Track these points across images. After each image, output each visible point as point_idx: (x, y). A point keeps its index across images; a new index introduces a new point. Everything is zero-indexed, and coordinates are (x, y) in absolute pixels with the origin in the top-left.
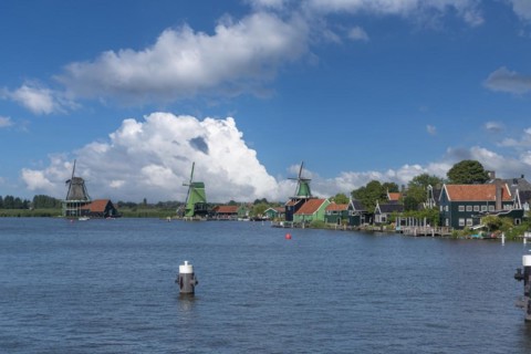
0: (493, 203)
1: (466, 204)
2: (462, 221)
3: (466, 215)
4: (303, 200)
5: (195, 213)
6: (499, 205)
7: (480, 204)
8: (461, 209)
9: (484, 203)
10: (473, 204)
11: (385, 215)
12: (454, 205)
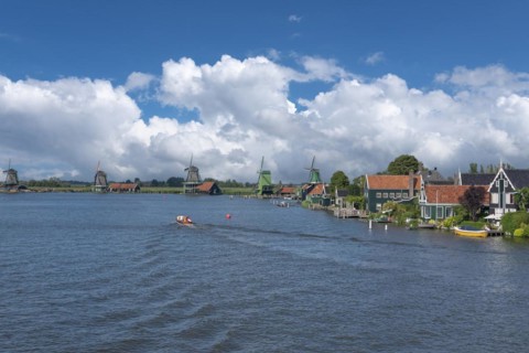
0: (407, 191)
1: (382, 191)
2: (379, 205)
3: (382, 201)
4: (314, 185)
5: (263, 193)
6: (412, 193)
7: (395, 191)
8: (379, 195)
9: (399, 191)
10: (389, 191)
11: (341, 199)
12: (373, 192)
